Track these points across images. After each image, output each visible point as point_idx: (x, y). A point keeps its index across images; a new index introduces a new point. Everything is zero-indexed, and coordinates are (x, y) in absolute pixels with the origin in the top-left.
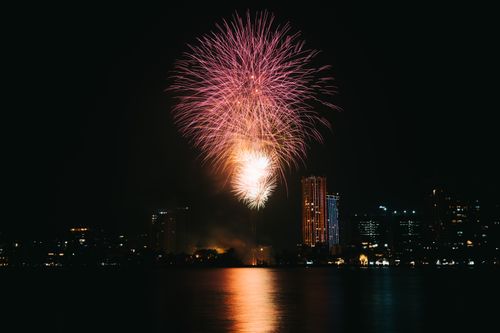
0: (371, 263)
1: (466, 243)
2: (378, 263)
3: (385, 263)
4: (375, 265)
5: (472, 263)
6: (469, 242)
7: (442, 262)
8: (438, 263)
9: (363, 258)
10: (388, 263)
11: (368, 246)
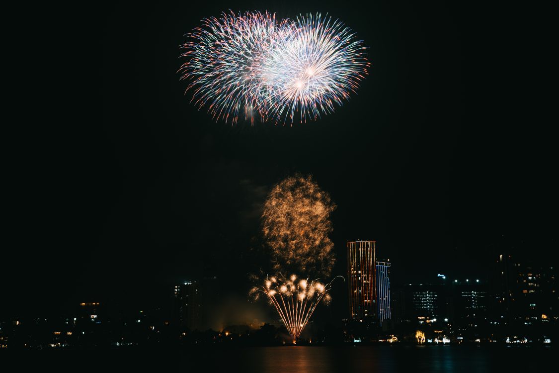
0: (430, 341)
1: (540, 318)
2: (437, 340)
3: (446, 341)
4: (434, 343)
5: (548, 341)
6: (544, 316)
7: (512, 339)
8: (508, 341)
9: (419, 335)
10: (448, 341)
11: (425, 320)
